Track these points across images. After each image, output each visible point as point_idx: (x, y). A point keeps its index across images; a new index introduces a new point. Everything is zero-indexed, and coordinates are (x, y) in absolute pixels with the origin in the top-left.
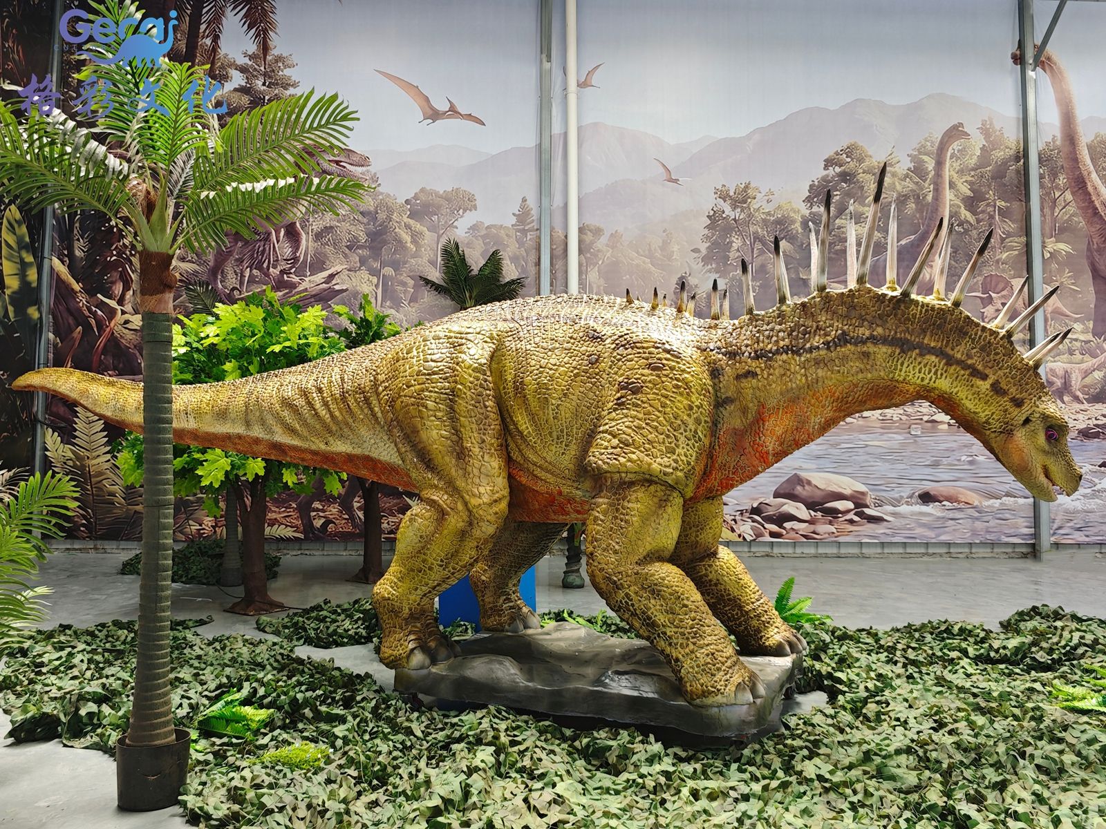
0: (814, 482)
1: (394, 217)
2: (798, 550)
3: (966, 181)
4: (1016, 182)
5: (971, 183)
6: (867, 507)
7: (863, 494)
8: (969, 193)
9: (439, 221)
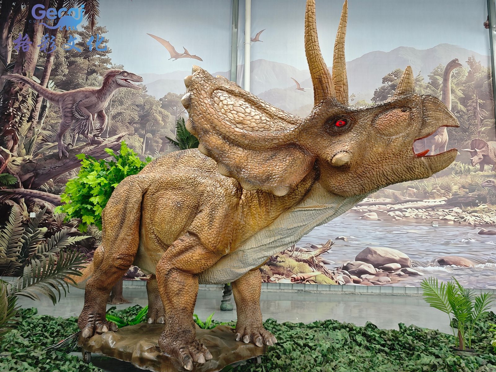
0: (378, 252)
1: (154, 107)
2: (370, 291)
3: (461, 89)
4: (488, 90)
5: (463, 90)
6: (408, 267)
7: (406, 259)
8: (462, 96)
9: (177, 110)
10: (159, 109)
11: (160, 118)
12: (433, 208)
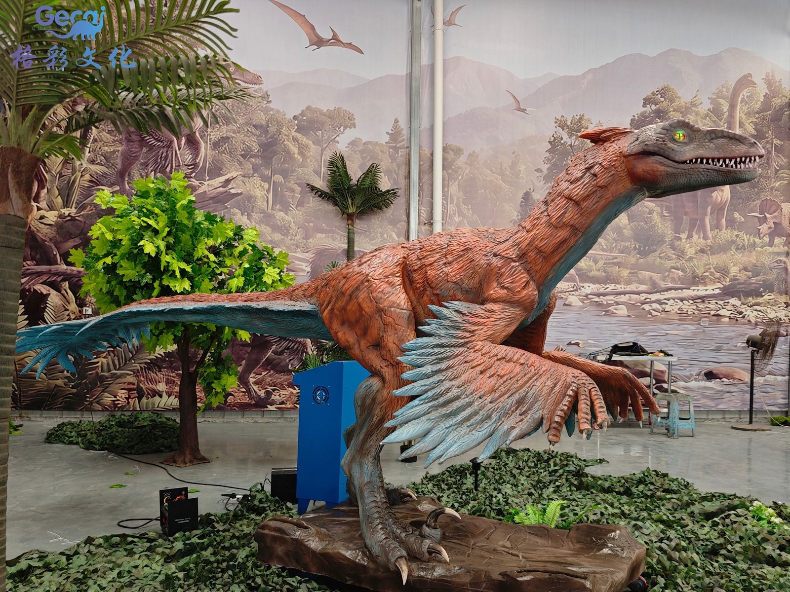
1: (284, 131)
3: (752, 122)
6: (665, 382)
7: (662, 372)
8: (754, 132)
9: (323, 136)
10: (294, 133)
11: (294, 150)
12: (703, 299)
